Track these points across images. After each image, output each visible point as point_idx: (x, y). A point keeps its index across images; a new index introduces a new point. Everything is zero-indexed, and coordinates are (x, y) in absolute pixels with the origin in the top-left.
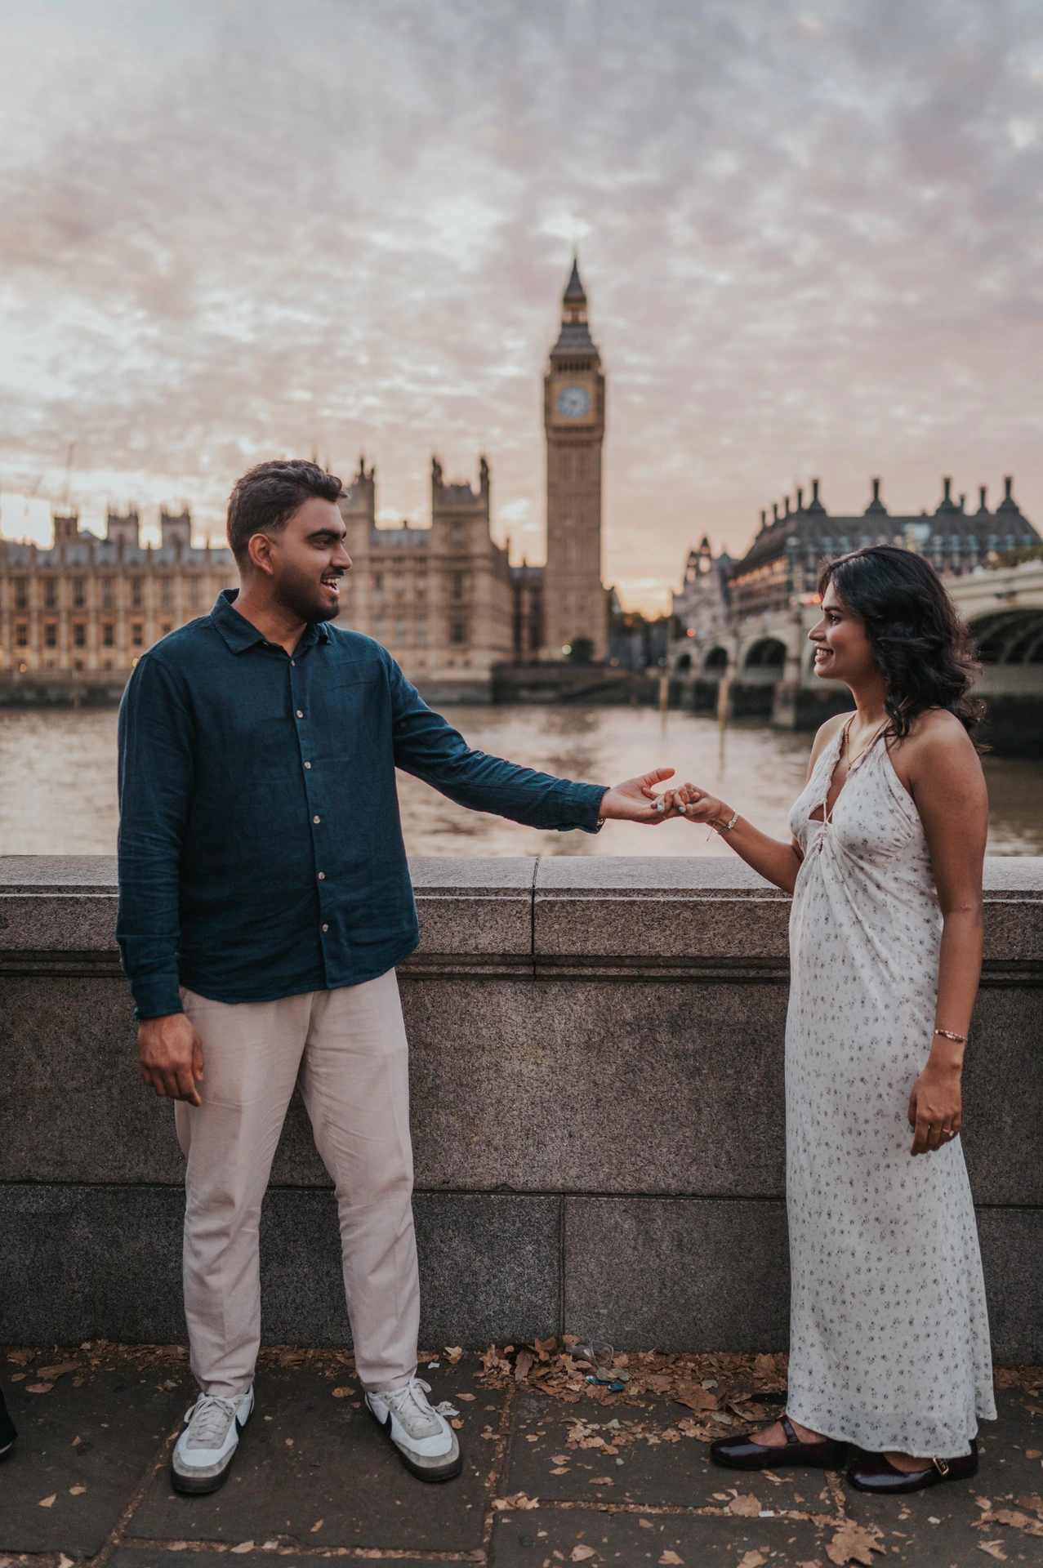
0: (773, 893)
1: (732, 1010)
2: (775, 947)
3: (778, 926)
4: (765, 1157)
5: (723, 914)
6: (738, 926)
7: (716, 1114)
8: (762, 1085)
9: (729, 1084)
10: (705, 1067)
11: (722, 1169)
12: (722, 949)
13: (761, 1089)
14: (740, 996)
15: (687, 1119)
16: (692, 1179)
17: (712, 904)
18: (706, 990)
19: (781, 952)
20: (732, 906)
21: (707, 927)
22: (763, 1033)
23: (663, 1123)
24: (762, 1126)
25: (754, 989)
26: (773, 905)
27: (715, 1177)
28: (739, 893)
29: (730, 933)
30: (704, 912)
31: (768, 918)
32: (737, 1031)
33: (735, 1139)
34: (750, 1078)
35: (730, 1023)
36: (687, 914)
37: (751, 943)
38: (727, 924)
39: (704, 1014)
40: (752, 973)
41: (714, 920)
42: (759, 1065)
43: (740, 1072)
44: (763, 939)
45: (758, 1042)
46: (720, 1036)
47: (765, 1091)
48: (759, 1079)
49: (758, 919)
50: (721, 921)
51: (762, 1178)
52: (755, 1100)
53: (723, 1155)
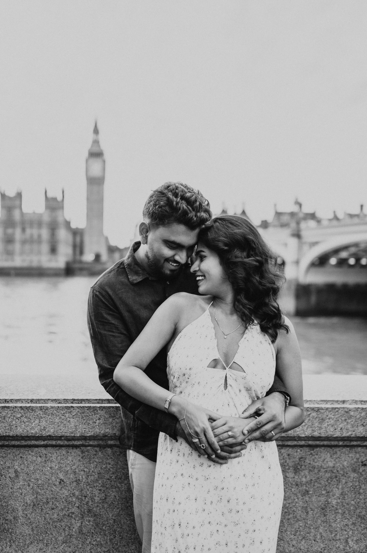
0: (356, 402)
1: (326, 460)
2: (359, 431)
3: (361, 420)
4: (340, 535)
5: (333, 414)
6: (340, 421)
7: (316, 514)
8: (339, 498)
9: (323, 499)
10: (311, 490)
11: (317, 542)
12: (332, 433)
13: (339, 501)
14: (330, 453)
15: (301, 517)
16: (302, 548)
17: (327, 409)
18: (313, 450)
19: (362, 434)
20: (338, 410)
21: (324, 421)
22: (342, 472)
23: (288, 519)
24: (339, 520)
25: (337, 450)
26: (359, 409)
27: (313, 546)
28: (339, 402)
29: (336, 424)
30: (323, 413)
31: (356, 417)
32: (328, 471)
33: (325, 527)
34: (333, 495)
35: (325, 467)
36: (314, 414)
37: (347, 429)
38: (335, 419)
39: (312, 463)
40: (341, 443)
41: (328, 417)
42: (338, 489)
43: (328, 492)
44: (353, 427)
45: (338, 477)
46: (319, 474)
47: (341, 502)
48: (338, 496)
49: (350, 417)
50: (331, 418)
51: (337, 546)
52: (336, 506)
53: (319, 535)
